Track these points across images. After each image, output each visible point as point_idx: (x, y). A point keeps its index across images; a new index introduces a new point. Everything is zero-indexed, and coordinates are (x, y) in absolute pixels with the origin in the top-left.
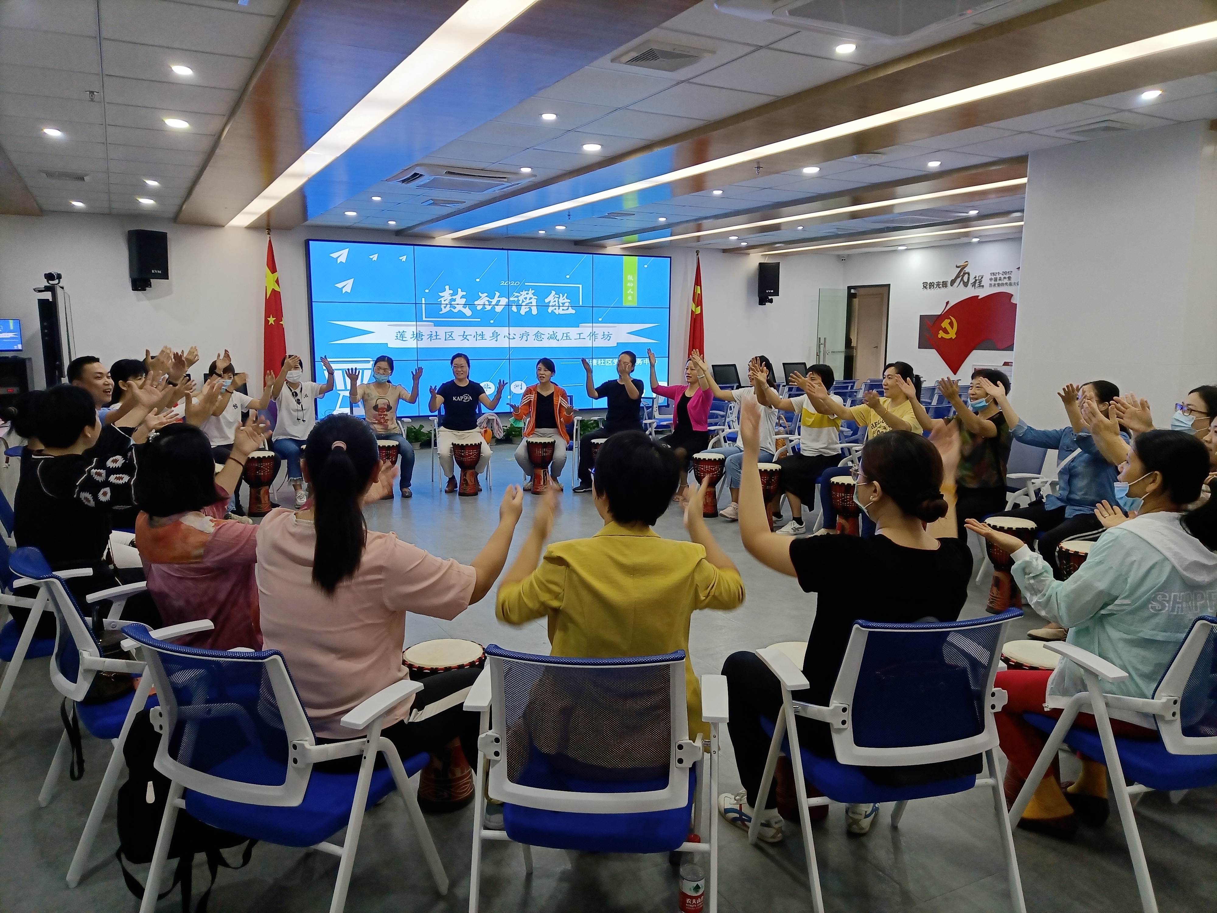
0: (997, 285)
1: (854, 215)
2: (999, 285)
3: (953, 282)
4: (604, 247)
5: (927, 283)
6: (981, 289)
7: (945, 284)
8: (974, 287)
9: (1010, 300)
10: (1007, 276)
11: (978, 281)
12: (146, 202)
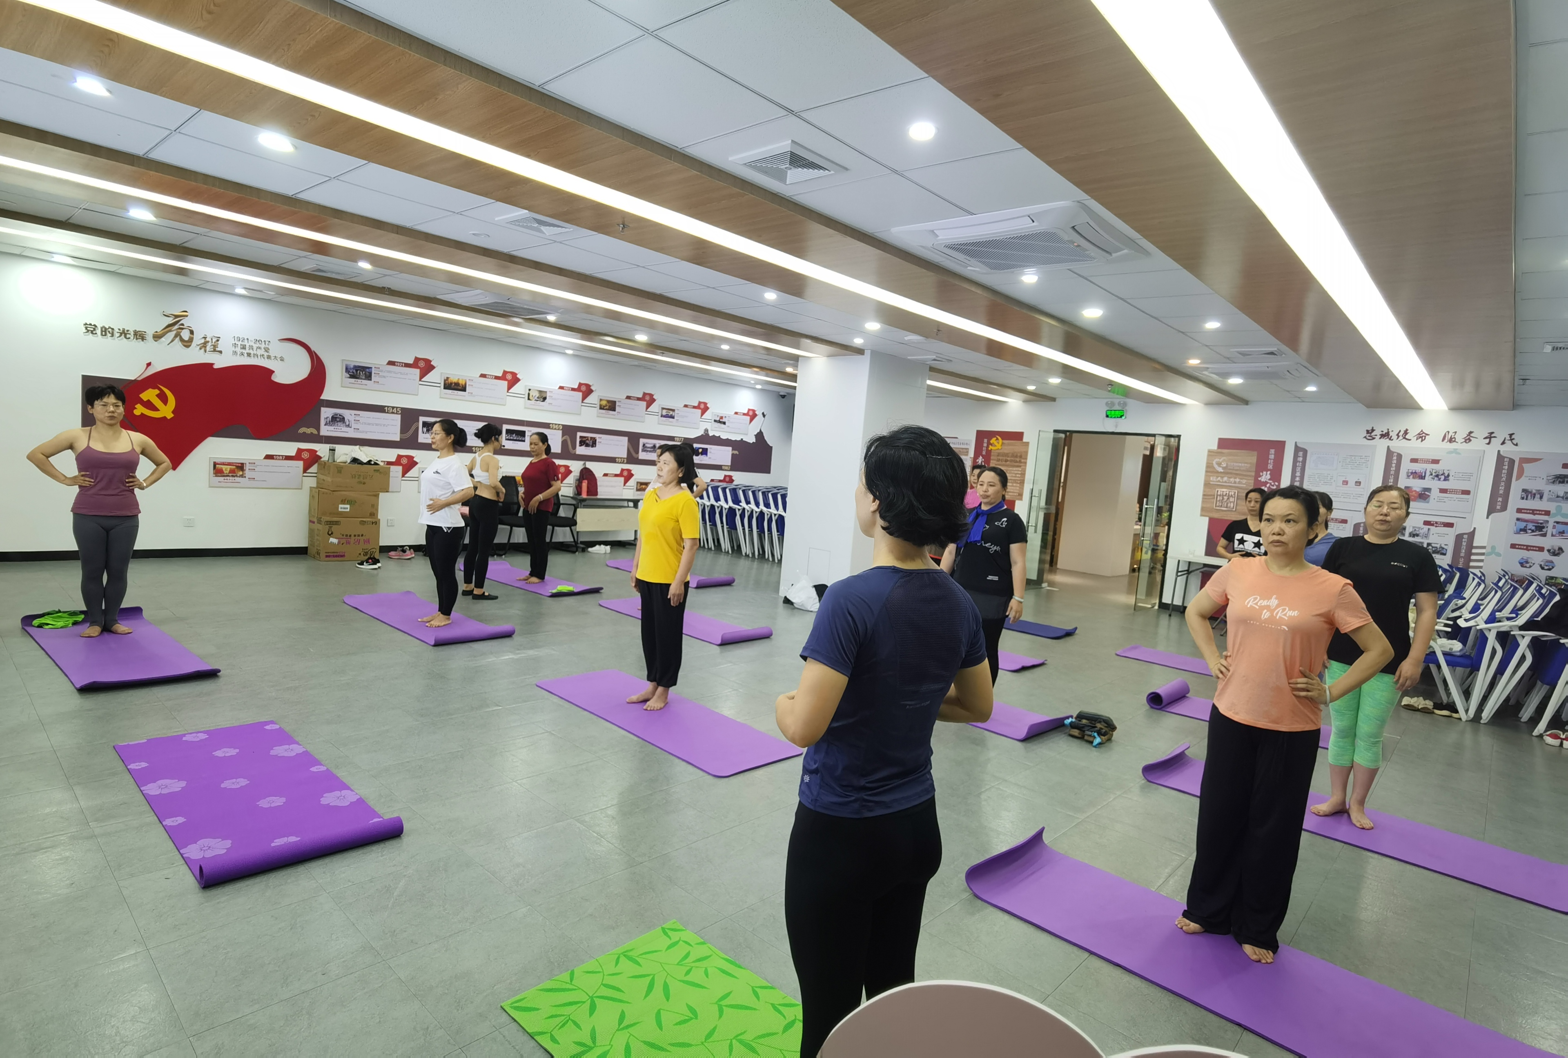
0: (246, 355)
2: (249, 355)
3: (157, 337)
5: (95, 325)
6: (217, 355)
7: (140, 336)
8: (202, 351)
10: (263, 346)
11: (210, 344)
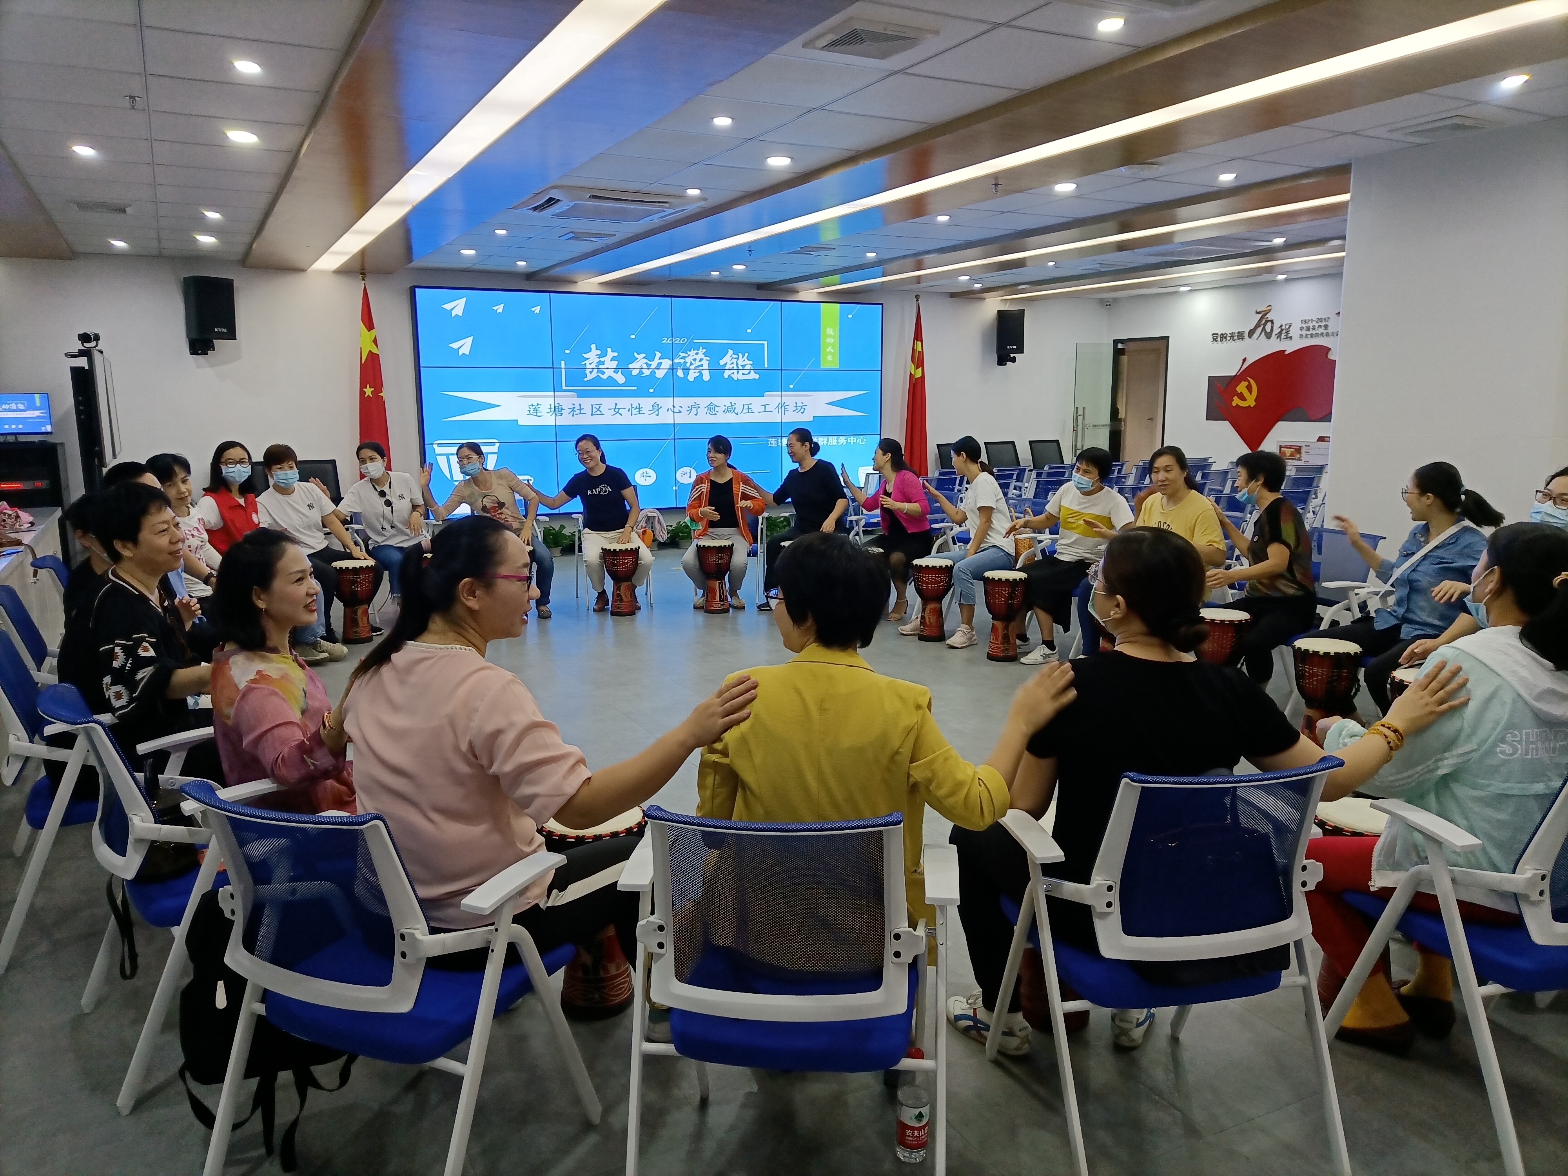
0: (1309, 336)
1: (1121, 247)
2: (1312, 335)
3: (1251, 333)
4: (796, 292)
5: (1217, 334)
6: (1288, 341)
7: (1241, 336)
8: (1279, 340)
9: (1327, 356)
10: (1323, 324)
11: (1284, 331)
12: (206, 240)
